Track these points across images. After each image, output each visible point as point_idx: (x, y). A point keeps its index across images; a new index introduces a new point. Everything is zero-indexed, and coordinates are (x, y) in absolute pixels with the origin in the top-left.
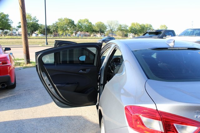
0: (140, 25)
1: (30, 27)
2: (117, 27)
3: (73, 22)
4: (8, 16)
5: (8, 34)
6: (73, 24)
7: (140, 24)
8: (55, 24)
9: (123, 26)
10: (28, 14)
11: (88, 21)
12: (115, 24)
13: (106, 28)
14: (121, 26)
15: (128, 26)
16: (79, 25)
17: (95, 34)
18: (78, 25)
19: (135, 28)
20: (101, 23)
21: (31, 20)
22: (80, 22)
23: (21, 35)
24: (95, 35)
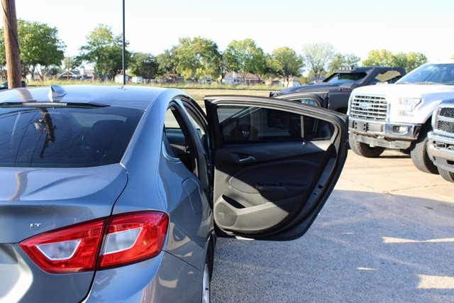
0: (393, 57)
1: (106, 59)
2: (330, 61)
3: (215, 46)
4: (55, 31)
5: (59, 75)
6: (216, 52)
7: (394, 55)
8: (172, 51)
9: (346, 59)
10: (104, 27)
11: (252, 45)
12: (324, 52)
13: (300, 63)
14: (339, 57)
15: (359, 60)
16: (231, 55)
17: (276, 79)
18: (229, 54)
19: (378, 64)
20: (288, 49)
21: (110, 41)
22: (232, 47)
23: (91, 77)
24: (277, 82)
